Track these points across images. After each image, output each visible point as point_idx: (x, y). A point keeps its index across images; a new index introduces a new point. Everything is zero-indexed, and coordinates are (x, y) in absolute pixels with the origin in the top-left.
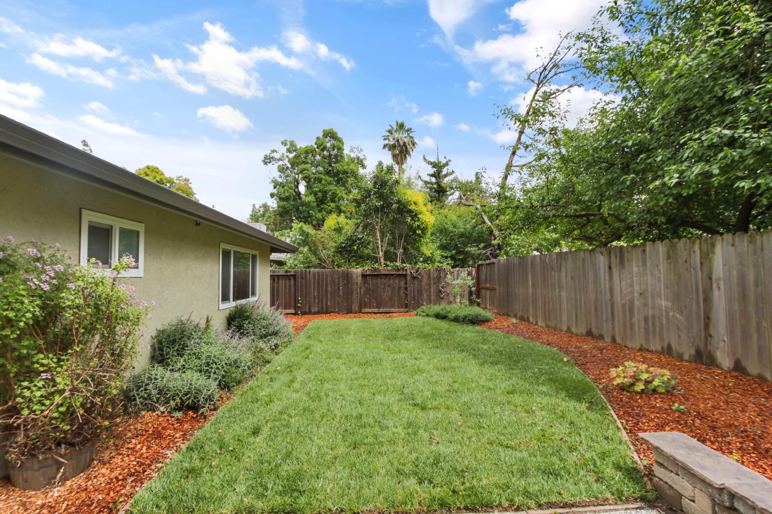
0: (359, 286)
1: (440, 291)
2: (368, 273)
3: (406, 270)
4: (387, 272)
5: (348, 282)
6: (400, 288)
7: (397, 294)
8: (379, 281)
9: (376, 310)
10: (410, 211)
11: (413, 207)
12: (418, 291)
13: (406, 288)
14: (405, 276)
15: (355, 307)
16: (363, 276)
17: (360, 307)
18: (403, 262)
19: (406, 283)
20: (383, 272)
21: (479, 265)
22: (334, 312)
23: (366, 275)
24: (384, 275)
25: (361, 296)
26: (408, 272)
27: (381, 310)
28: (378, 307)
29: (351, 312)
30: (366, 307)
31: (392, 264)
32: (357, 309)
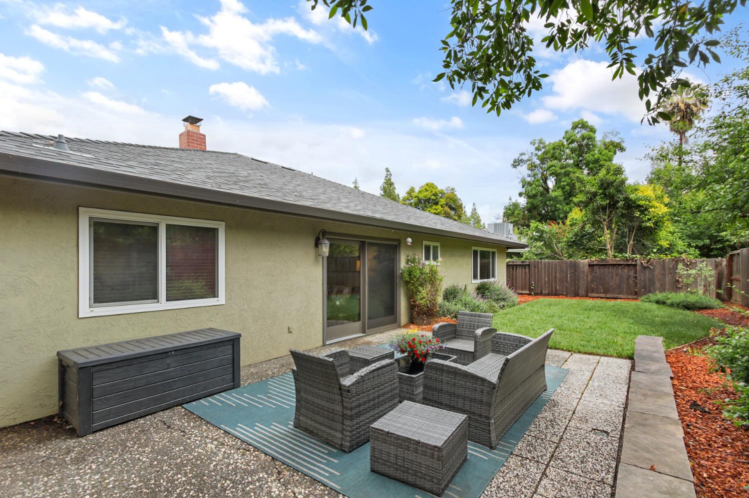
0: (585, 274)
1: (678, 281)
2: (595, 263)
3: (636, 261)
4: (615, 263)
5: (575, 271)
6: (629, 277)
7: (626, 282)
8: (606, 270)
9: (603, 295)
10: (639, 206)
11: (641, 203)
12: (649, 280)
13: (636, 277)
14: (635, 265)
15: (582, 291)
16: (590, 265)
17: (587, 292)
18: (633, 253)
19: (636, 273)
20: (611, 263)
21: (732, 256)
22: (562, 295)
23: (593, 265)
24: (611, 265)
25: (588, 282)
26: (638, 262)
27: (608, 296)
28: (605, 292)
29: (578, 296)
30: (593, 292)
31: (621, 255)
32: (584, 293)
